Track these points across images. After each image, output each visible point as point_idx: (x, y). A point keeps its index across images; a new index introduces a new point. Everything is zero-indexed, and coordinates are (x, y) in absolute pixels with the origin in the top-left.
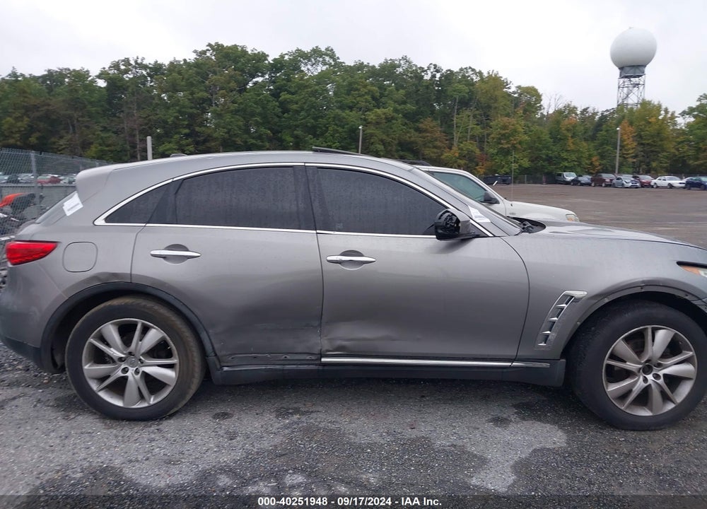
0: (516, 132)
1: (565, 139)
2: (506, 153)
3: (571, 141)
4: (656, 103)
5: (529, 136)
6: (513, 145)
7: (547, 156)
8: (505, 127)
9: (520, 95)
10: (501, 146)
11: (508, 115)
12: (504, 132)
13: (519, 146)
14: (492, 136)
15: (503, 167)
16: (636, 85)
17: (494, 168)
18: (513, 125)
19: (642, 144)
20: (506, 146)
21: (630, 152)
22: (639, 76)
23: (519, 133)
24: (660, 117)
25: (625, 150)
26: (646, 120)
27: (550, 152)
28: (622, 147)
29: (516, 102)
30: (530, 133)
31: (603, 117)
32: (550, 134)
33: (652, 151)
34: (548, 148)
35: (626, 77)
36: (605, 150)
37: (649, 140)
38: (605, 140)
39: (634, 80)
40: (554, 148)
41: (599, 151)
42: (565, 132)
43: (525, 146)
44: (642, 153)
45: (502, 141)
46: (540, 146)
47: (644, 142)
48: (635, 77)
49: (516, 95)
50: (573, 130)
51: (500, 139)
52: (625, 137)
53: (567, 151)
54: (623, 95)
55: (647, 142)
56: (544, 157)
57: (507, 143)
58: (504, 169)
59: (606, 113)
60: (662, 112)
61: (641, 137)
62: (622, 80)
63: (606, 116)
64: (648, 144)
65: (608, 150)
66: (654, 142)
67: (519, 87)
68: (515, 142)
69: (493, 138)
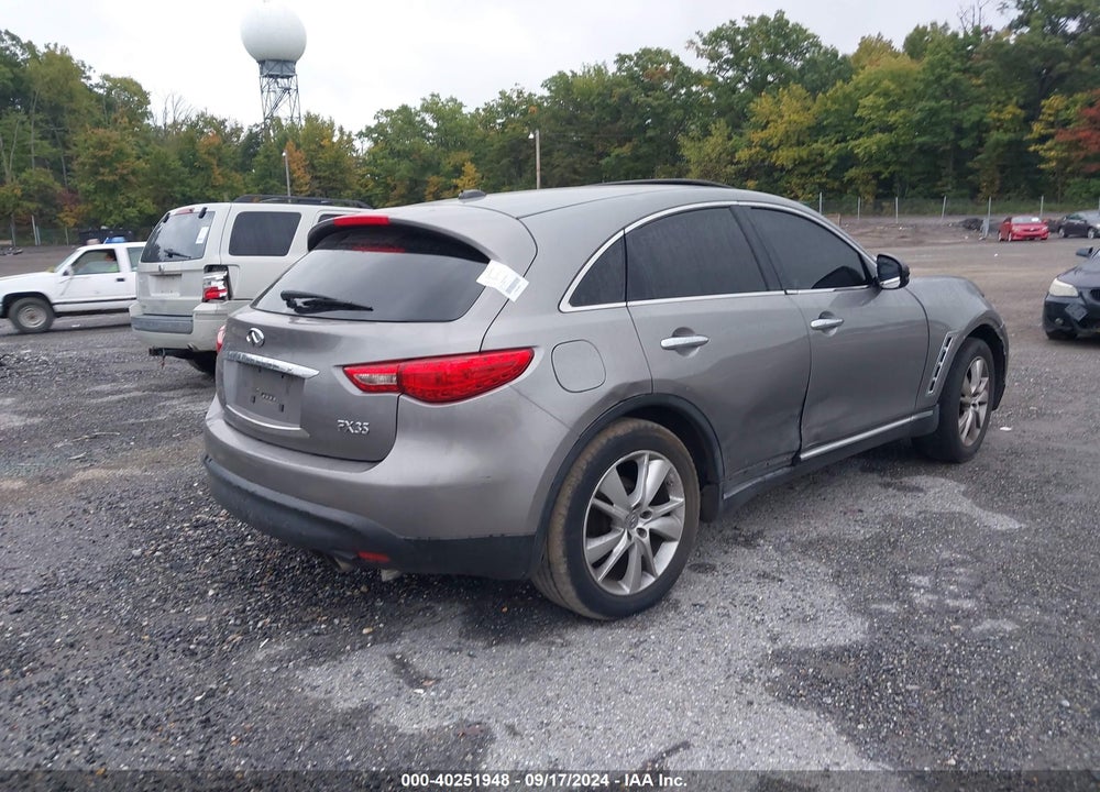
0: (123, 154)
1: (206, 168)
2: (112, 189)
3: (217, 171)
4: (326, 119)
5: (147, 162)
6: (122, 177)
7: (184, 195)
8: (102, 145)
9: (109, 90)
10: (100, 178)
11: (98, 124)
12: (101, 154)
13: (132, 178)
14: (81, 160)
15: (111, 214)
16: (287, 90)
17: (92, 216)
18: (115, 142)
19: (316, 178)
20: (110, 178)
21: (304, 188)
22: (288, 77)
23: (128, 156)
24: (335, 139)
25: (298, 186)
26: (316, 143)
27: (188, 189)
28: (292, 181)
29: (107, 104)
30: (147, 157)
31: (252, 136)
32: (180, 159)
33: (332, 189)
34: (182, 183)
35: (271, 76)
36: (268, 186)
37: (325, 171)
38: (266, 170)
39: (283, 82)
40: (194, 183)
41: (261, 187)
42: (206, 156)
43: (142, 179)
44: (320, 191)
45: (102, 170)
46: (169, 179)
47: (319, 174)
48: (282, 77)
49: (101, 91)
50: (216, 152)
51: (95, 165)
52: (294, 167)
53: (213, 187)
54: (271, 104)
55: (323, 174)
56: (179, 196)
57: (112, 172)
58: (113, 217)
59: (255, 130)
60: (337, 133)
61: (313, 167)
62: (265, 80)
63: (257, 134)
64: (324, 178)
65: (274, 185)
66: (332, 174)
67: (106, 78)
68: (125, 172)
69: (83, 164)
